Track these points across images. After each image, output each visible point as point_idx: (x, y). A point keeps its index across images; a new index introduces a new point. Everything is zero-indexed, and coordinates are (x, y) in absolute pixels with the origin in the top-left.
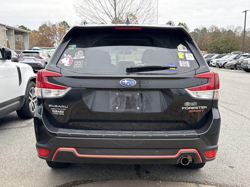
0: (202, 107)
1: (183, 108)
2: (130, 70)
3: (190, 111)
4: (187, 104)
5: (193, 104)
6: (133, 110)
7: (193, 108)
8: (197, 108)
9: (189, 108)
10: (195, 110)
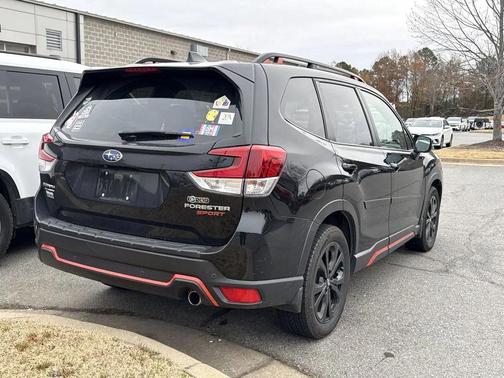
0: (220, 208)
1: (186, 205)
2: (126, 137)
3: (199, 213)
4: (192, 198)
5: (202, 200)
6: (120, 200)
7: (203, 207)
8: (210, 207)
9: (196, 206)
10: (207, 210)
